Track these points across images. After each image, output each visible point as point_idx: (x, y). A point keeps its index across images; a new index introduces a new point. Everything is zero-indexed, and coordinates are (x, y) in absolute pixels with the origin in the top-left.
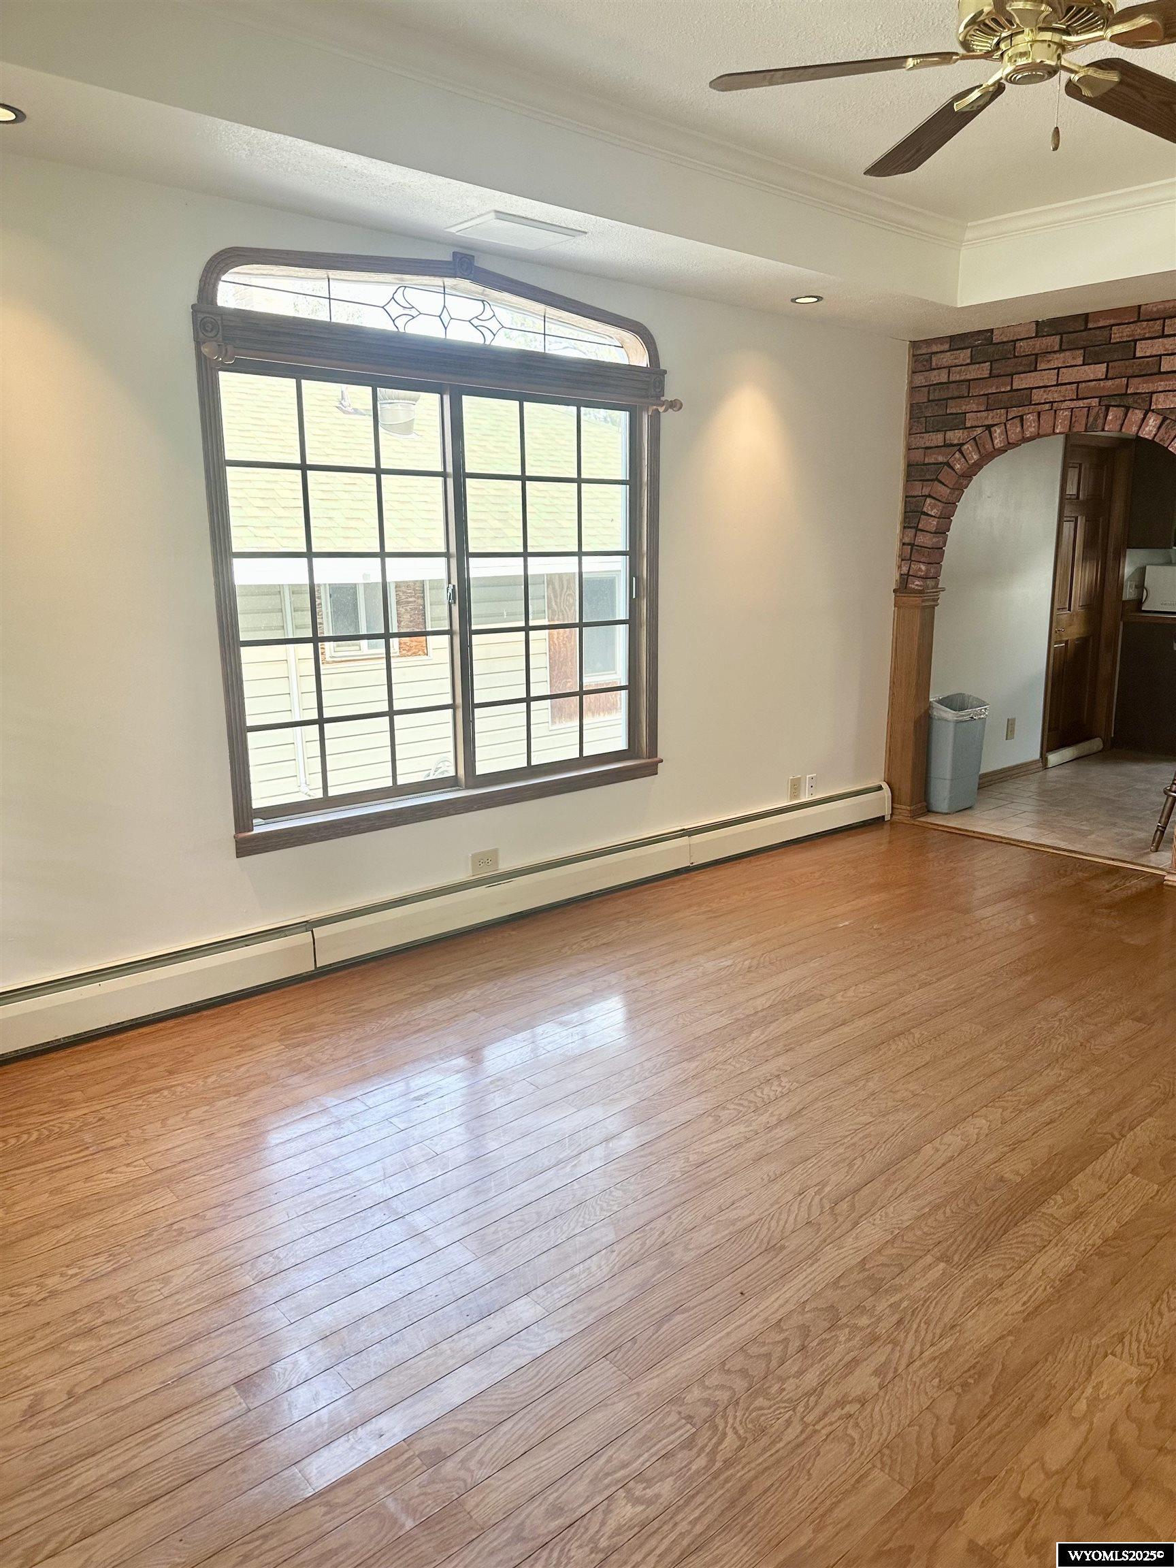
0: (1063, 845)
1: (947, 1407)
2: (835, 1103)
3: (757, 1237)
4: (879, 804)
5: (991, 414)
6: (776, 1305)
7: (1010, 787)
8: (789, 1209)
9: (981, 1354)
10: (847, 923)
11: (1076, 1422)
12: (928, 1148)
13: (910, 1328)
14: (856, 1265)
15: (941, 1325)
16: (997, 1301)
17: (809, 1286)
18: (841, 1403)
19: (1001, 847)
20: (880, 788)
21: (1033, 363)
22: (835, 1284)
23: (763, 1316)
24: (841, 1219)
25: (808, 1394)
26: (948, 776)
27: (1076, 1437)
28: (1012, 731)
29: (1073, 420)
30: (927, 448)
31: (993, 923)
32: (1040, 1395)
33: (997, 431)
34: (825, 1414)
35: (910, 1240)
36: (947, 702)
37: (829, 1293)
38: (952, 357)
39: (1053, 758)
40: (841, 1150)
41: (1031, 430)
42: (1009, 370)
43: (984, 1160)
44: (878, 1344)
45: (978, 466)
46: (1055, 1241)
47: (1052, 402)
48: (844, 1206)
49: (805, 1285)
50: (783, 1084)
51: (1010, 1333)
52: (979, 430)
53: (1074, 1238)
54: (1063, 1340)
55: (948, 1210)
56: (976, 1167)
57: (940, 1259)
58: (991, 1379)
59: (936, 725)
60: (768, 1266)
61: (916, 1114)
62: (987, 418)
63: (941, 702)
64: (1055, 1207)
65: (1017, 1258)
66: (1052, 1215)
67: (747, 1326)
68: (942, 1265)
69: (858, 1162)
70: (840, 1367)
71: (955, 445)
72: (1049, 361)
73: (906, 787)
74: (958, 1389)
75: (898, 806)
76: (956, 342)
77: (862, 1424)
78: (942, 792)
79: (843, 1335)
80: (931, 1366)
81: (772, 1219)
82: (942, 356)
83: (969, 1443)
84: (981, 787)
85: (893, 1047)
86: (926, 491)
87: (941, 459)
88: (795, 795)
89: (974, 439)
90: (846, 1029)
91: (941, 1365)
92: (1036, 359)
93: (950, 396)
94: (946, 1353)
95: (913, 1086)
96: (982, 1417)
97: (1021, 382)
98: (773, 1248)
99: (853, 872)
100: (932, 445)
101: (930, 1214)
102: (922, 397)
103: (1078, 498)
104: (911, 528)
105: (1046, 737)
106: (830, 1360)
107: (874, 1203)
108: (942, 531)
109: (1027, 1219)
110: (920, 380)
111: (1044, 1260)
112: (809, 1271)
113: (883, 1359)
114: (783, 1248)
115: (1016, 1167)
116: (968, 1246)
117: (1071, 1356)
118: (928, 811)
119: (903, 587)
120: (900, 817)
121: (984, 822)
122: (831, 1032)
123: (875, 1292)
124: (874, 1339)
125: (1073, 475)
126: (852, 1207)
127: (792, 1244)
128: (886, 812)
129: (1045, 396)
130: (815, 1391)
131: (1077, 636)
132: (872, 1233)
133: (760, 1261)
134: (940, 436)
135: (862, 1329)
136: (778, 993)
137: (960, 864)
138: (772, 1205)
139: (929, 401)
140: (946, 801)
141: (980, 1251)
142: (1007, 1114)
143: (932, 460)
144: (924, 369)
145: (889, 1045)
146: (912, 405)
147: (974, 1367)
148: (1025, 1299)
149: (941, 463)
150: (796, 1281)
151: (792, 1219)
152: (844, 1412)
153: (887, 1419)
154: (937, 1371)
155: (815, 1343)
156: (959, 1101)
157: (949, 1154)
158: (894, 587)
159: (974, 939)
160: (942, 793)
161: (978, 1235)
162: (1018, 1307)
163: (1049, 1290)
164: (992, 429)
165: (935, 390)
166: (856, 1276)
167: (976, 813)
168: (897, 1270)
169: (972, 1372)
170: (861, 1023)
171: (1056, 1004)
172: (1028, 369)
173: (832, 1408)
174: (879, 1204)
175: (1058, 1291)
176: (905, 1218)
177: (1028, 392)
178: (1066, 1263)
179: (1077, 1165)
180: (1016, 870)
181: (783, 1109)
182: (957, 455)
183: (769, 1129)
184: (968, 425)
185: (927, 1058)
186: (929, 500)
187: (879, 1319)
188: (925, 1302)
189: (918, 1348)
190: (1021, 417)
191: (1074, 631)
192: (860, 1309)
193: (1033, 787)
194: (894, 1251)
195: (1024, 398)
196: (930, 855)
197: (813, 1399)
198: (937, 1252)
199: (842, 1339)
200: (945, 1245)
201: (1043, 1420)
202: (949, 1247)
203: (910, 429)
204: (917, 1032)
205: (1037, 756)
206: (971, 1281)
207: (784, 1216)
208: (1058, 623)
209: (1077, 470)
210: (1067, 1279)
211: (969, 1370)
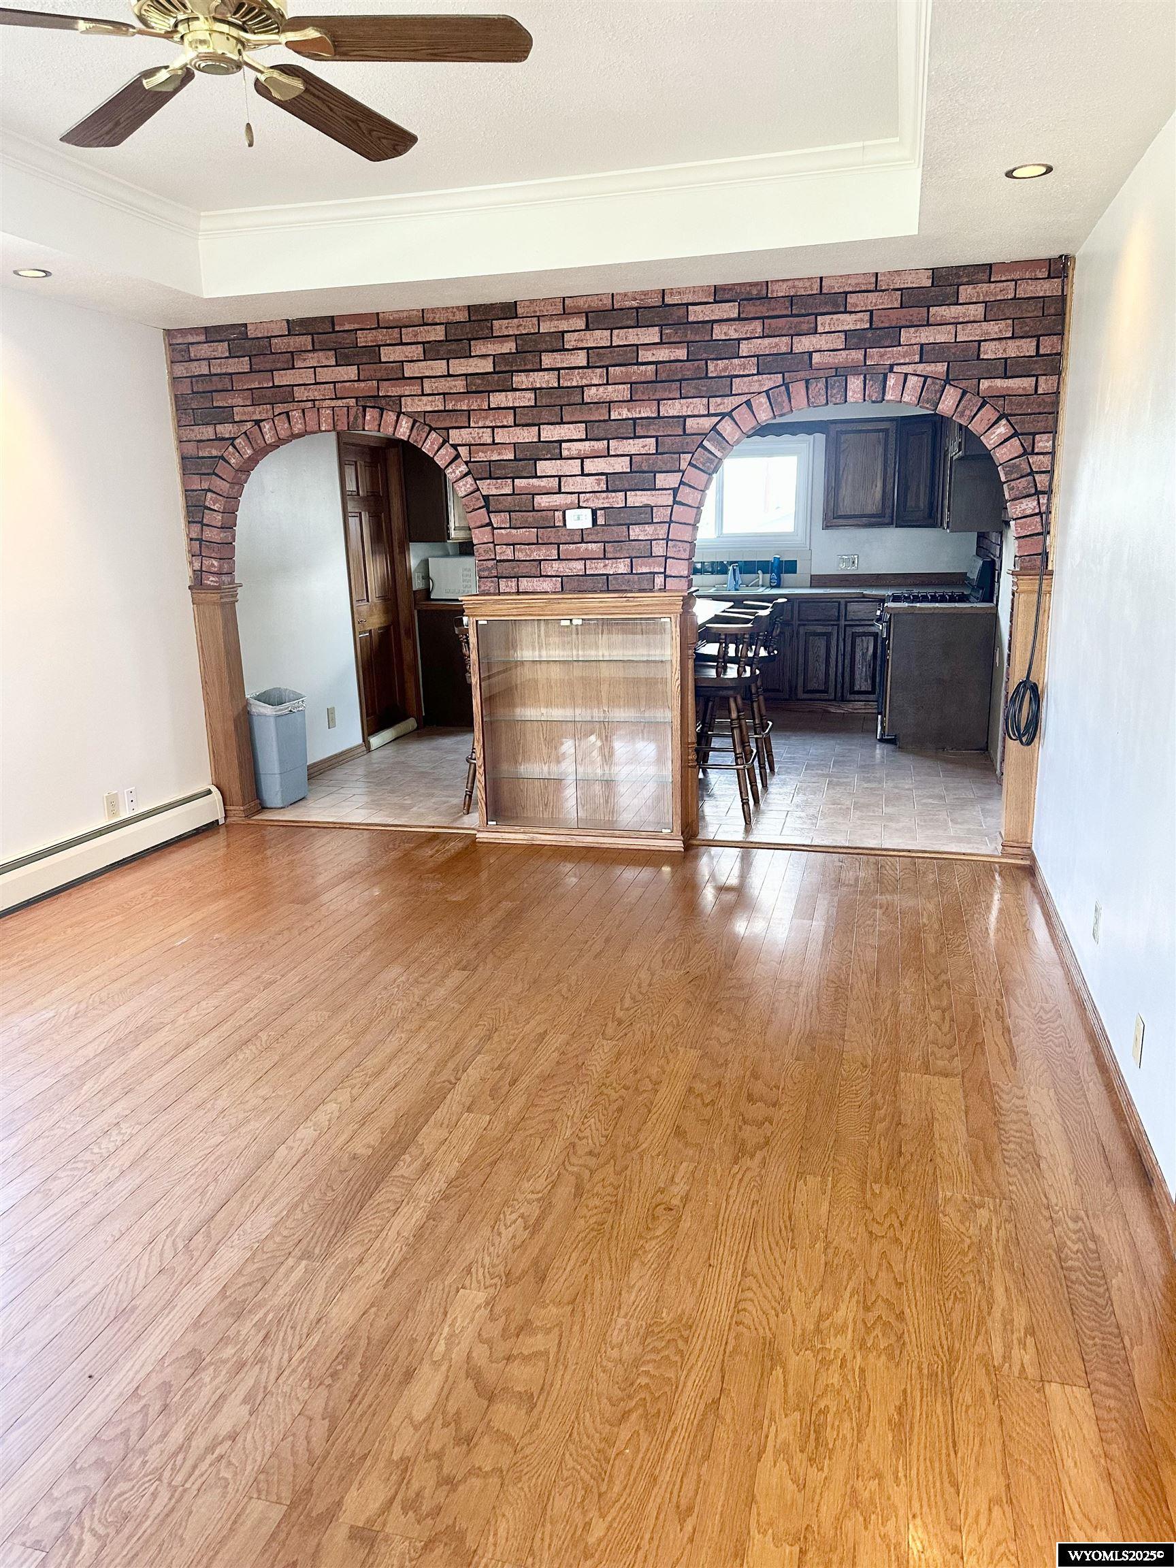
0: (390, 821)
1: (317, 1406)
2: (182, 1134)
3: (103, 1308)
4: (211, 809)
5: (258, 409)
6: (131, 1374)
7: (339, 774)
8: (139, 1264)
9: (348, 1337)
10: (185, 940)
11: (436, 1364)
12: (282, 1151)
13: (277, 1339)
14: (217, 1296)
15: (307, 1323)
16: (359, 1278)
17: (167, 1338)
18: (211, 1449)
19: (335, 832)
20: (209, 792)
21: (290, 360)
22: (196, 1325)
23: (117, 1391)
24: (196, 1254)
25: (175, 1454)
26: (277, 771)
27: (439, 1378)
28: (333, 719)
29: (336, 418)
30: (199, 441)
31: (331, 908)
32: (405, 1352)
33: (266, 427)
34: (195, 1467)
35: (270, 1250)
36: (265, 698)
37: (190, 1337)
38: (211, 349)
39: (375, 741)
40: (192, 1181)
41: (298, 427)
42: (268, 367)
43: (336, 1144)
44: (245, 1369)
45: (252, 462)
46: (406, 1200)
47: (313, 401)
48: (199, 1238)
49: (162, 1340)
50: (123, 1131)
51: (372, 1305)
52: (249, 425)
53: (424, 1189)
54: (420, 1291)
55: (306, 1205)
56: (331, 1152)
57: (301, 1258)
58: (359, 1359)
59: (256, 722)
60: (119, 1334)
61: (268, 1118)
62: (254, 413)
63: (258, 698)
64: (406, 1167)
65: (374, 1229)
66: (402, 1176)
67: (100, 1409)
68: (304, 1263)
69: (211, 1188)
70: (206, 1410)
71: (227, 439)
72: (305, 360)
73: (235, 789)
74: (328, 1381)
75: (232, 808)
76: (212, 333)
77: (234, 1461)
78: (273, 788)
79: (206, 1376)
80: (300, 1369)
81: (120, 1281)
82: (200, 347)
83: (342, 1430)
84: (311, 777)
85: (241, 1057)
86: (205, 486)
87: (215, 453)
88: (114, 813)
89: (245, 433)
90: (190, 1052)
91: (311, 1364)
92: (293, 356)
93: (214, 388)
94: (314, 1349)
95: (263, 1092)
96: (351, 1401)
97: (283, 378)
98: (122, 1313)
99: (188, 885)
100: (204, 438)
101: (288, 1216)
102: (185, 388)
103: (358, 494)
104: (196, 522)
105: (365, 722)
106: (195, 1409)
107: (231, 1225)
108: (229, 526)
109: (380, 1188)
110: (180, 370)
111: (398, 1222)
112: (166, 1322)
113: (251, 1382)
114: (134, 1308)
115: (367, 1141)
116: (327, 1234)
117: (428, 1305)
118: (263, 808)
119: (198, 584)
120: (235, 819)
121: (318, 811)
122: (175, 1059)
123: (239, 1316)
124: (240, 1366)
125: (350, 472)
126: (208, 1235)
127: (142, 1302)
128: (219, 816)
129: (306, 394)
130: (181, 1449)
131: (377, 626)
132: (230, 1257)
133: (109, 1332)
134: (210, 429)
135: (228, 1360)
136: (112, 1033)
137: (298, 856)
138: (118, 1267)
139: (194, 393)
140: (279, 794)
141: (339, 1235)
142: (355, 1092)
143: (206, 454)
144: (181, 359)
145: (236, 1056)
146: (176, 396)
147: (341, 1352)
148: (384, 1266)
149: (216, 457)
150: (153, 1337)
151: (142, 1275)
152: (215, 1455)
153: (260, 1442)
154: (307, 1371)
155: (178, 1397)
156: (310, 1091)
157: (303, 1149)
158: (189, 584)
159: (315, 927)
160: (273, 790)
161: (337, 1220)
162: (379, 1277)
163: (404, 1249)
164: (261, 424)
165: (197, 381)
166: (216, 1308)
167: (310, 803)
168: (260, 1286)
169: (340, 1357)
170: (204, 1042)
171: (395, 971)
172: (286, 367)
173: (201, 1458)
174: (237, 1224)
175: (413, 1246)
176: (264, 1228)
177: (289, 389)
178: (419, 1215)
179: (421, 1120)
180: (351, 853)
181: (126, 1156)
182: (231, 448)
183: (110, 1184)
184: (237, 419)
185: (277, 1058)
186: (209, 495)
187: (245, 1343)
188: (290, 1307)
189: (286, 1356)
190: (287, 413)
191: (375, 621)
192: (224, 1340)
193: (361, 771)
194: (256, 1266)
195: (286, 395)
196: (269, 852)
197: (180, 1457)
198: (297, 1252)
199: (207, 1380)
200: (305, 1242)
201: (409, 1375)
202: (309, 1243)
203: (178, 421)
204: (264, 1036)
205: (360, 741)
206: (333, 1268)
207: (133, 1274)
208: (359, 614)
209: (353, 467)
210: (420, 1234)
211: (337, 1357)
